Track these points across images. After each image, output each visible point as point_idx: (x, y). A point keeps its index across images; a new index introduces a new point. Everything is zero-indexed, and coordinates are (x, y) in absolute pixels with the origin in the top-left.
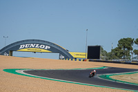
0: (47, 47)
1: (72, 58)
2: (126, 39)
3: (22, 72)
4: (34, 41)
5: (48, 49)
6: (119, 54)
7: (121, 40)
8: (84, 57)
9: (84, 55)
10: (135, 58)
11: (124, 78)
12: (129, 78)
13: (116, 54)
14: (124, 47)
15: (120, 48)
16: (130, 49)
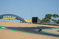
0: (15, 17)
1: (26, 22)
2: (49, 15)
3: (4, 28)
4: (9, 15)
5: (15, 18)
6: (45, 21)
7: (46, 15)
8: (31, 22)
9: (31, 21)
10: (52, 22)
11: (47, 31)
12: (50, 31)
13: (44, 21)
14: (48, 18)
15: (46, 18)
16: (50, 19)
